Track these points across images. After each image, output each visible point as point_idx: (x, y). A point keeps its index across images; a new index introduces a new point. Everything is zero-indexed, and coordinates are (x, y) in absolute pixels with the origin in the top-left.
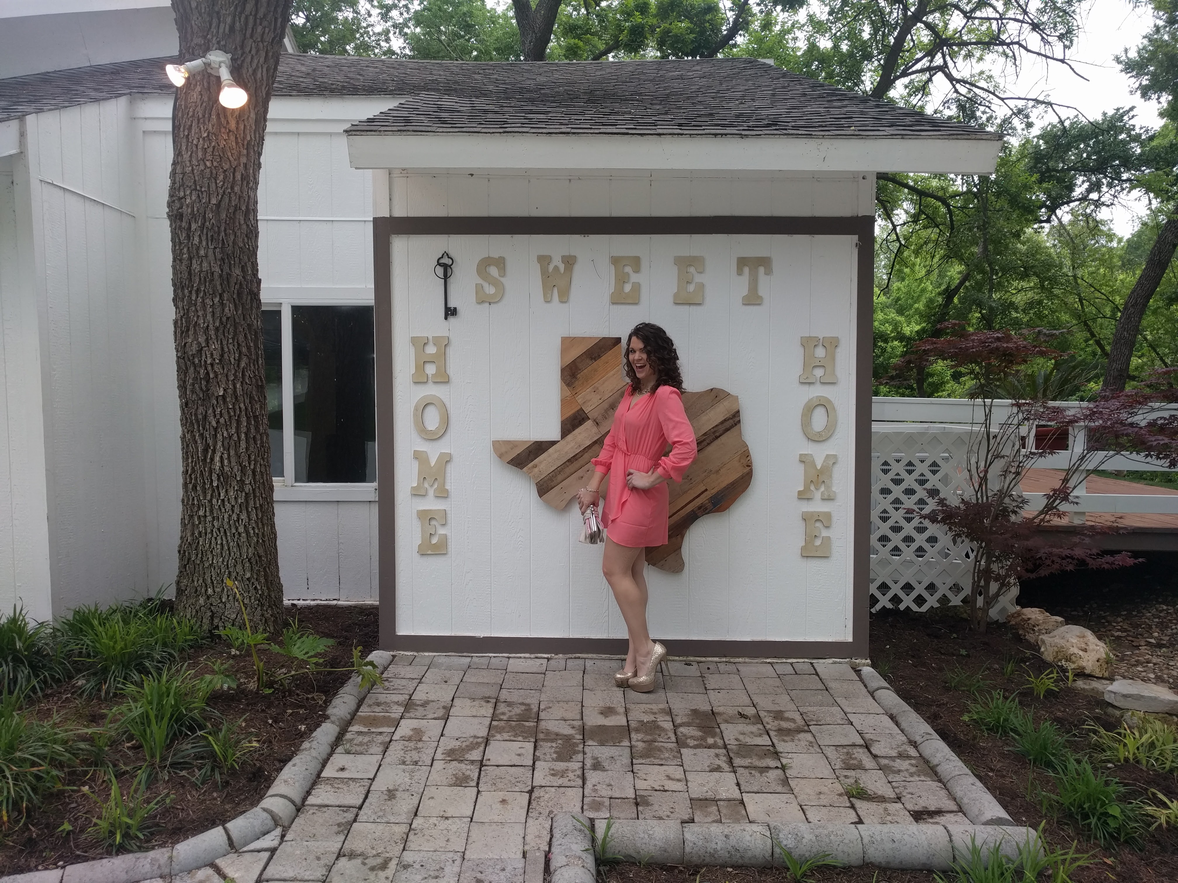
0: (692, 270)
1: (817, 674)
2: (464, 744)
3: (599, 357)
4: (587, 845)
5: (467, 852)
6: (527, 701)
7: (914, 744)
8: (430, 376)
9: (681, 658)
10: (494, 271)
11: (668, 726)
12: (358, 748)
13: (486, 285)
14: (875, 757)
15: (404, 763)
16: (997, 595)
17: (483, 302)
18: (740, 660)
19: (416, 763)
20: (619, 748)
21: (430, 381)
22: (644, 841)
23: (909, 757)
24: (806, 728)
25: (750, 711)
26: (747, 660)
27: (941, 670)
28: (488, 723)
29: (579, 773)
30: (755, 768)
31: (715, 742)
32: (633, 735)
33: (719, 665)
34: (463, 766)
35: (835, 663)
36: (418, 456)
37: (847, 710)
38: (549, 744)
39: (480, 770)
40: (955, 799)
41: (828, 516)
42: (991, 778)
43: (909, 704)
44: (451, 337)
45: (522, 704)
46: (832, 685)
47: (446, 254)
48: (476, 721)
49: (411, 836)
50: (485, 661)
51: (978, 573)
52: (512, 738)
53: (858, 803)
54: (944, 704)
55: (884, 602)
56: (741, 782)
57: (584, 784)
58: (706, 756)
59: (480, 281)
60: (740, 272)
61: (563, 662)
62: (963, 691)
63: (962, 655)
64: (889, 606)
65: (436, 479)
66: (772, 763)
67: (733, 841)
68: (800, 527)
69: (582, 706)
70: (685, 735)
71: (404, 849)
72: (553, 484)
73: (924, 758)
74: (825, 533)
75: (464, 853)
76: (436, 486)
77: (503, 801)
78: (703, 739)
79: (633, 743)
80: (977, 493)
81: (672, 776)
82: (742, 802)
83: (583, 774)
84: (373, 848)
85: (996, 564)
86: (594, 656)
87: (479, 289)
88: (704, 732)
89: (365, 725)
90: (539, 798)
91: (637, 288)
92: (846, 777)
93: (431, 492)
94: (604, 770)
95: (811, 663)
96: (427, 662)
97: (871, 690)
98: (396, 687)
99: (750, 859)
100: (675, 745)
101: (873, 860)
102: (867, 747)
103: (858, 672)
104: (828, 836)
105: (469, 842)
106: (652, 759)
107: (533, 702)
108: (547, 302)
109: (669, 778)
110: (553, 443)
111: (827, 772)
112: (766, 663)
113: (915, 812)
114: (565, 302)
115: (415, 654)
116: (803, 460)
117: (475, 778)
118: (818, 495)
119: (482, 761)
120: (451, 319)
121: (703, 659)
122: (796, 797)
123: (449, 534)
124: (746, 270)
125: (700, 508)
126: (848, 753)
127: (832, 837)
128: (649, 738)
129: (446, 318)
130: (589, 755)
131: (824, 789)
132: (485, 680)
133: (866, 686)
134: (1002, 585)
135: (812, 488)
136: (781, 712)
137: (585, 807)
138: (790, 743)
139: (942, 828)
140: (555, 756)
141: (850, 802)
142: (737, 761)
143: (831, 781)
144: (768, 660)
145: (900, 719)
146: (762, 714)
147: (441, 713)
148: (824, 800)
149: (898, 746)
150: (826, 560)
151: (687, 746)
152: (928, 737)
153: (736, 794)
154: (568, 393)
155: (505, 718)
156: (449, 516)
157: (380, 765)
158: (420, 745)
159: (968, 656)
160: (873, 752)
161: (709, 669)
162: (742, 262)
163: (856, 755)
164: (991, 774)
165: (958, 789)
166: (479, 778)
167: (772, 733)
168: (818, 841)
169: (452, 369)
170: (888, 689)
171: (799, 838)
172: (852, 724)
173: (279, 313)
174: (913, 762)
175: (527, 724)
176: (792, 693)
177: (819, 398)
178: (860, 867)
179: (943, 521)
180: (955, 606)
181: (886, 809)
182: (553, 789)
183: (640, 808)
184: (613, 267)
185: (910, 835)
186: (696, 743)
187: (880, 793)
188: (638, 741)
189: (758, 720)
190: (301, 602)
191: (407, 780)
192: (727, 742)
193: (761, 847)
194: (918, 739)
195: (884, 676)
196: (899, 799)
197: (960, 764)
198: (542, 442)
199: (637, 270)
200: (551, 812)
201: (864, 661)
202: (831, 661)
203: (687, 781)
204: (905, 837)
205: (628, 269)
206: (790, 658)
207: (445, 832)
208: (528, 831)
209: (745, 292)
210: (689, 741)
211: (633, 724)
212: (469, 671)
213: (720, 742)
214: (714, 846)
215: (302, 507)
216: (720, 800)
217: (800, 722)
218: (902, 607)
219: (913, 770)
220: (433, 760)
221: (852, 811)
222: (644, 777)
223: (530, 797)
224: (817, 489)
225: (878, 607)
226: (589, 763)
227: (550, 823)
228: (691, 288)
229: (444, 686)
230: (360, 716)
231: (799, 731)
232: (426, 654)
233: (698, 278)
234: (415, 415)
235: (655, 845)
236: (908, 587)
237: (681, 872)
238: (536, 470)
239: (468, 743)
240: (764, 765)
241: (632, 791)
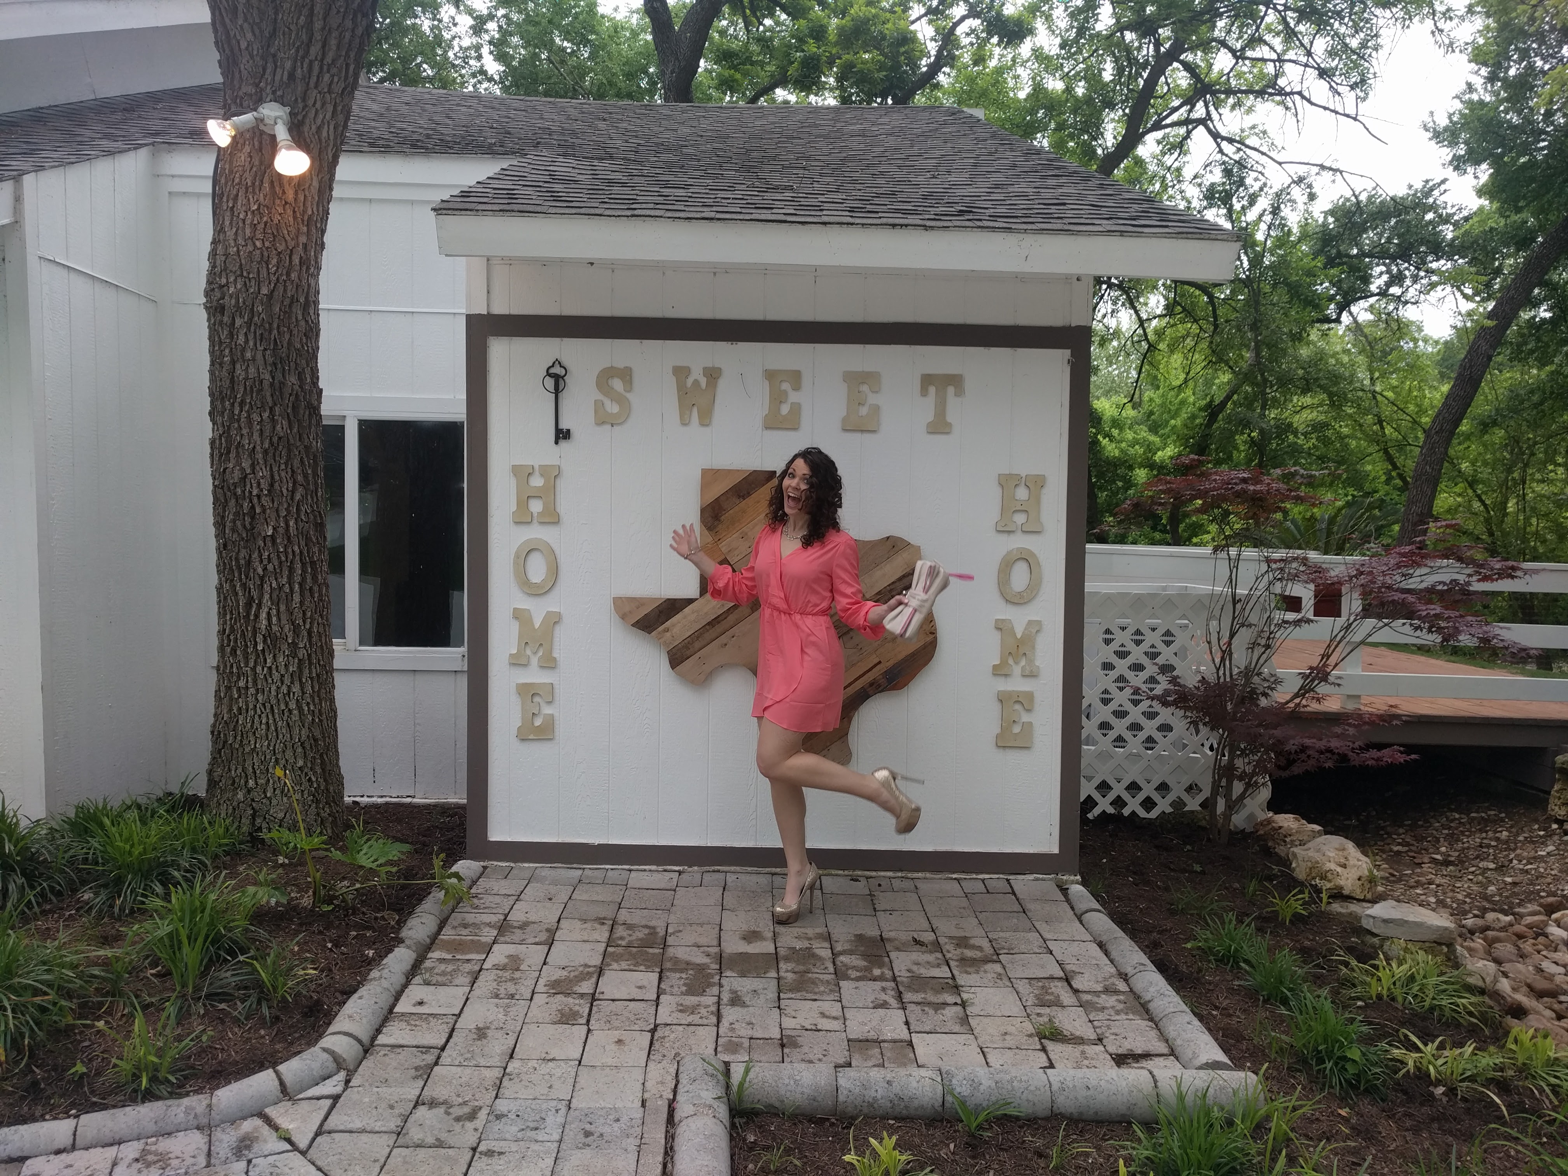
0: (865, 388)
1: (1014, 893)
2: (572, 974)
3: (749, 494)
4: (720, 1091)
5: (573, 1100)
6: (652, 923)
7: (1125, 977)
8: (535, 515)
9: (846, 872)
10: (617, 385)
11: (826, 953)
12: (440, 979)
13: (608, 403)
14: (1076, 991)
15: (497, 996)
16: (1242, 797)
17: (603, 423)
18: (920, 875)
19: (512, 996)
20: (764, 980)
21: (535, 521)
22: (789, 1088)
23: (1117, 992)
24: (995, 957)
25: (929, 937)
26: (928, 875)
27: (1167, 889)
28: (603, 949)
29: (714, 1008)
30: (929, 1004)
31: (883, 973)
32: (782, 965)
33: (893, 881)
34: (570, 1000)
35: (1037, 879)
36: (518, 615)
37: (1047, 936)
38: (678, 975)
39: (592, 1005)
40: (1167, 1041)
41: (1030, 696)
42: (1215, 1017)
43: (1124, 930)
44: (562, 467)
45: (646, 927)
46: (1029, 906)
47: (558, 362)
48: (588, 946)
49: (505, 1082)
50: (600, 874)
51: (1219, 770)
52: (632, 967)
53: (1050, 1046)
54: (1166, 930)
55: (1104, 805)
56: (911, 1021)
57: (719, 1022)
58: (870, 990)
59: (600, 397)
60: (924, 392)
61: (698, 877)
62: (1192, 915)
63: (1196, 872)
64: (1111, 810)
65: (541, 645)
66: (950, 999)
67: (896, 1088)
68: (994, 710)
69: (721, 930)
70: (845, 965)
71: (496, 1097)
72: (688, 653)
73: (1135, 994)
74: (1025, 718)
75: (570, 1101)
76: (540, 653)
77: (619, 1042)
78: (868, 969)
79: (782, 974)
80: (1218, 669)
81: (827, 1013)
82: (910, 1044)
83: (719, 1010)
84: (458, 1096)
85: (1241, 759)
86: (738, 869)
87: (599, 406)
88: (870, 962)
89: (448, 951)
90: (664, 1038)
91: (796, 409)
92: (1038, 1015)
93: (534, 661)
94: (743, 1005)
95: (1008, 880)
96: (527, 875)
97: (1079, 912)
98: (487, 905)
99: (916, 1109)
100: (833, 976)
101: (1063, 1110)
102: (1068, 981)
103: (1064, 891)
104: (1011, 1081)
105: (577, 1089)
106: (804, 993)
107: (659, 924)
108: (684, 424)
109: (823, 1015)
110: (690, 601)
111: (1015, 1008)
112: (952, 879)
113: (1117, 1055)
114: (707, 425)
115: (512, 865)
116: (1001, 626)
117: (586, 1014)
118: (1017, 670)
119: (594, 994)
120: (563, 444)
121: (874, 874)
122: (976, 1038)
123: (556, 714)
124: (932, 390)
125: (871, 684)
126: (1043, 987)
127: (1015, 1084)
128: (801, 968)
129: (556, 443)
130: (726, 988)
131: (1011, 1029)
132: (600, 898)
133: (1072, 908)
134: (1248, 786)
135: (1011, 661)
136: (966, 938)
137: (719, 1049)
138: (974, 975)
139: (1147, 1072)
140: (684, 989)
141: (1041, 1044)
142: (908, 996)
143: (1020, 1020)
144: (954, 876)
145: (1110, 947)
146: (942, 940)
147: (543, 937)
148: (1010, 1041)
149: (1105, 979)
150: (1026, 752)
151: (847, 978)
152: (1142, 968)
153: (904, 1034)
154: (710, 539)
155: (623, 943)
156: (556, 691)
157: (467, 999)
158: (517, 975)
159: (1203, 873)
160: (1075, 986)
161: (880, 885)
162: (927, 381)
163: (1053, 989)
164: (1214, 1013)
165: (1171, 1028)
166: (589, 1015)
167: (953, 964)
168: (998, 1088)
169: (563, 507)
170: (1099, 911)
171: (975, 1084)
172: (1051, 953)
173: (341, 429)
174: (1122, 997)
175: (651, 950)
176: (981, 916)
177: (1021, 550)
178: (1046, 1119)
179: (1175, 703)
180: (1193, 812)
181: (1083, 1052)
182: (681, 1028)
183: (786, 1050)
184: (767, 383)
185: (1108, 1081)
186: (858, 974)
187: (1078, 1033)
188: (787, 971)
189: (937, 946)
190: (365, 800)
191: (500, 1016)
192: (897, 973)
193: (930, 1094)
194: (1130, 970)
195: (1096, 896)
196: (1100, 1041)
197: (1177, 999)
198: (675, 600)
199: (797, 387)
200: (677, 1055)
201: (1072, 878)
202: (1032, 877)
203: (845, 1019)
204: (1102, 1083)
205: (786, 386)
206: (982, 873)
207: (547, 1077)
208: (649, 1076)
209: (931, 418)
210: (850, 972)
211: (782, 952)
212: (580, 887)
213: (888, 974)
214: (873, 1094)
215: (368, 677)
216: (884, 1041)
217: (988, 949)
218: (1126, 812)
219: (1120, 1006)
220: (533, 993)
221: (1042, 1055)
222: (793, 1014)
223: (652, 1037)
224: (1016, 663)
225: (1097, 811)
226: (725, 997)
227: (676, 1066)
228: (864, 411)
229: (549, 904)
230: (442, 940)
231: (987, 960)
232: (526, 865)
233: (872, 399)
234: (516, 563)
235: (802, 1093)
236: (1134, 787)
237: (832, 1124)
238: (668, 634)
239: (576, 973)
240: (941, 1000)
241: (778, 1030)
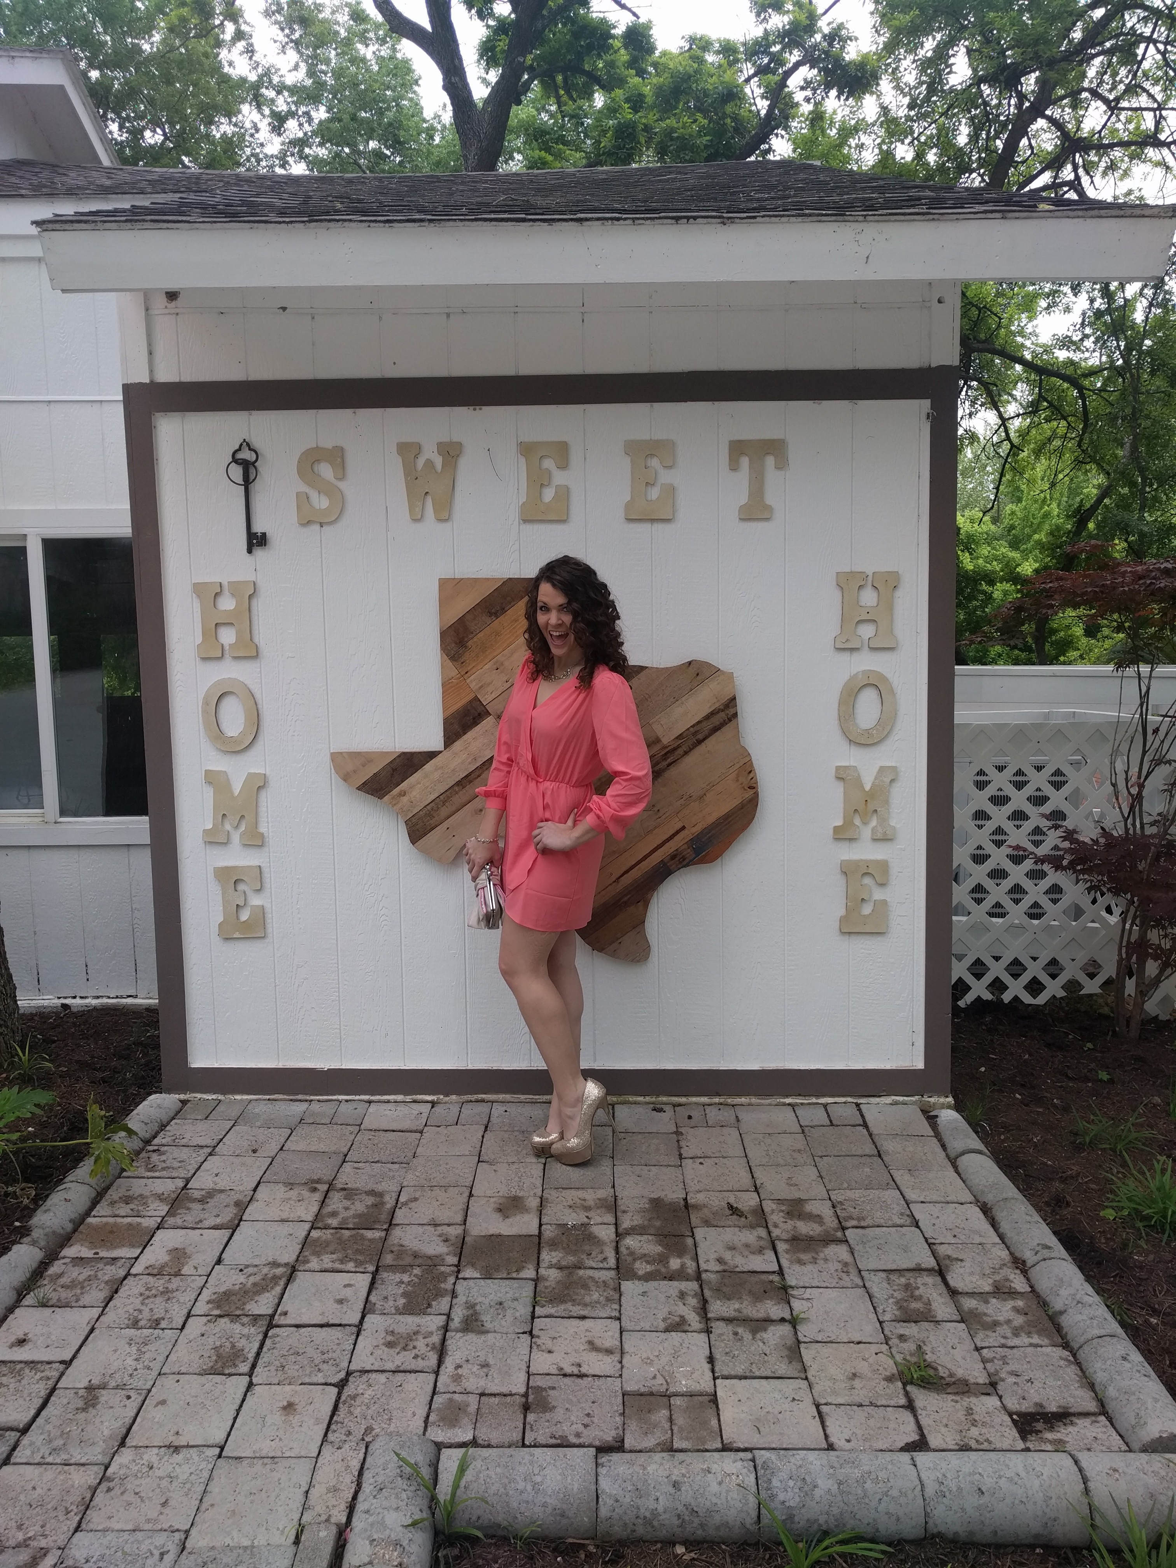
0: (654, 462)
1: (865, 1125)
2: (252, 1280)
3: (503, 611)
4: (416, 1510)
5: (193, 1532)
6: (379, 1188)
7: (1020, 1265)
8: (227, 648)
9: (648, 1099)
10: (326, 471)
11: (606, 1233)
12: (64, 1294)
13: (314, 495)
14: (953, 1293)
15: (135, 1324)
16: (1157, 979)
17: (309, 523)
18: (743, 1100)
19: (156, 1324)
20: (515, 1283)
21: (227, 656)
22: (525, 1496)
23: (1012, 1294)
24: (839, 1234)
25: (749, 1201)
26: (754, 1100)
27: (1066, 1109)
28: (304, 1233)
29: (436, 1339)
30: (745, 1321)
31: (683, 1265)
32: (548, 1256)
33: (708, 1109)
34: (237, 1328)
35: (895, 1103)
36: (212, 778)
37: (911, 1195)
38: (397, 1277)
39: (266, 1335)
40: (1092, 1386)
41: (884, 867)
42: (1154, 1328)
43: (1015, 1181)
44: (259, 583)
45: (372, 1193)
46: (889, 1146)
47: (246, 444)
48: (285, 1229)
49: (100, 1497)
50: (329, 1109)
51: (1127, 947)
52: (338, 1266)
53: (922, 1398)
54: (1072, 1177)
55: (979, 990)
56: (717, 1356)
57: (440, 1363)
58: (662, 1297)
59: (304, 488)
60: (734, 466)
61: (455, 1109)
62: (1103, 1150)
63: (1101, 1081)
64: (987, 996)
65: (243, 817)
66: (776, 1310)
67: (687, 1495)
68: (837, 886)
69: (471, 1195)
70: (632, 1254)
71: (77, 1529)
72: (433, 822)
73: (1038, 1296)
74: (878, 895)
75: (187, 1532)
76: (243, 828)
77: (289, 1407)
78: (662, 1259)
79: (542, 1271)
80: (1126, 820)
81: (598, 1342)
82: (714, 1399)
83: (444, 1340)
84: (20, 1527)
85: (1155, 931)
86: (508, 1097)
87: (303, 500)
88: (667, 1246)
89: (92, 1245)
90: (354, 1397)
91: (564, 494)
92: (902, 1338)
93: (236, 837)
94: (482, 1331)
95: (857, 1105)
96: (235, 1114)
97: (952, 1155)
98: (168, 1164)
99: (718, 1528)
100: (613, 1273)
101: (942, 1529)
102: (941, 1272)
103: (932, 1120)
104: (861, 1482)
105: (203, 1508)
106: (569, 1306)
107: (389, 1187)
108: (416, 520)
109: (593, 1346)
110: (431, 755)
111: (868, 1329)
112: (784, 1104)
113: (1019, 1414)
114: (446, 520)
115: (221, 1097)
116: (843, 775)
117: (251, 1356)
118: (866, 833)
119: (272, 1316)
120: (259, 552)
121: (683, 1100)
122: (810, 1386)
123: (267, 906)
124: (745, 462)
125: (673, 857)
126: (907, 1286)
127: (869, 1485)
128: (571, 1259)
129: (250, 551)
130: (461, 1299)
131: (863, 1368)
132: (322, 1147)
133: (944, 1147)
134: (1165, 966)
135: (857, 821)
136: (800, 1202)
137: (432, 1418)
138: (810, 1267)
139: (1069, 1462)
140: (402, 1301)
141: (907, 1394)
142: (717, 1308)
143: (874, 1348)
144: (788, 1100)
145: (1000, 1215)
146: (768, 1206)
147: (228, 1215)
148: (860, 1395)
149: (995, 1270)
150: (879, 938)
151: (632, 1275)
152: (1046, 1253)
153: (704, 1382)
154: (454, 672)
155: (333, 1222)
156: (266, 875)
157: (92, 1330)
158: (176, 1282)
159: (1111, 1081)
160: (952, 1283)
161: (690, 1117)
162: (738, 449)
163: (921, 1291)
164: (1154, 1321)
165: (1098, 1365)
166: (258, 1354)
167: (781, 1247)
168: (842, 1493)
169: (263, 636)
170: (980, 1152)
171: (807, 1486)
172: (918, 1227)
173: (23, 551)
174: (1020, 1303)
175: (369, 1234)
176: (823, 1163)
177: (868, 673)
178: (918, 1543)
179: (1072, 866)
180: (1090, 996)
181: (969, 1411)
182: (382, 1378)
183: (531, 1417)
184: (523, 460)
185: (1011, 1480)
186: (649, 1268)
187: (960, 1373)
188: (551, 1266)
189: (760, 1217)
190: (78, 1001)
191: (130, 1361)
192: (703, 1266)
193: (739, 1505)
194: (1029, 1256)
195: (975, 1126)
196: (992, 1386)
197: (1102, 1311)
198: (412, 754)
199: (564, 466)
200: (369, 1430)
201: (942, 1100)
202: (889, 1100)
203: (622, 1353)
204: (1003, 1482)
205: (548, 464)
206: (824, 1096)
207: (165, 1483)
208: (319, 1476)
209: (744, 499)
210: (637, 1265)
211: (549, 1232)
212: (299, 1131)
213: (691, 1266)
214: (652, 1505)
215: (73, 854)
216: (676, 1395)
217: (831, 1222)
218: (1007, 997)
219: (1019, 1320)
220: (189, 1316)
221: (908, 1416)
222: (549, 1344)
223: (339, 1394)
224: (865, 823)
225: (969, 998)
226: (457, 1320)
227: (361, 1456)
228: (654, 493)
229: (249, 1160)
230: (90, 1225)
231: (828, 1240)
232: (238, 1097)
233: (665, 477)
234: (205, 712)
235: (545, 1506)
236: (1016, 968)
237: (589, 1555)
238: (405, 799)
239: (257, 1278)
240: (761, 1315)
241: (523, 1376)
